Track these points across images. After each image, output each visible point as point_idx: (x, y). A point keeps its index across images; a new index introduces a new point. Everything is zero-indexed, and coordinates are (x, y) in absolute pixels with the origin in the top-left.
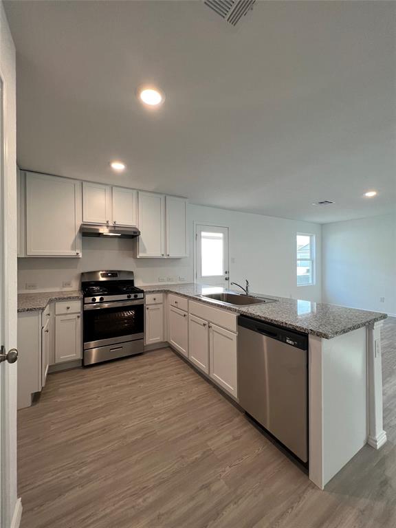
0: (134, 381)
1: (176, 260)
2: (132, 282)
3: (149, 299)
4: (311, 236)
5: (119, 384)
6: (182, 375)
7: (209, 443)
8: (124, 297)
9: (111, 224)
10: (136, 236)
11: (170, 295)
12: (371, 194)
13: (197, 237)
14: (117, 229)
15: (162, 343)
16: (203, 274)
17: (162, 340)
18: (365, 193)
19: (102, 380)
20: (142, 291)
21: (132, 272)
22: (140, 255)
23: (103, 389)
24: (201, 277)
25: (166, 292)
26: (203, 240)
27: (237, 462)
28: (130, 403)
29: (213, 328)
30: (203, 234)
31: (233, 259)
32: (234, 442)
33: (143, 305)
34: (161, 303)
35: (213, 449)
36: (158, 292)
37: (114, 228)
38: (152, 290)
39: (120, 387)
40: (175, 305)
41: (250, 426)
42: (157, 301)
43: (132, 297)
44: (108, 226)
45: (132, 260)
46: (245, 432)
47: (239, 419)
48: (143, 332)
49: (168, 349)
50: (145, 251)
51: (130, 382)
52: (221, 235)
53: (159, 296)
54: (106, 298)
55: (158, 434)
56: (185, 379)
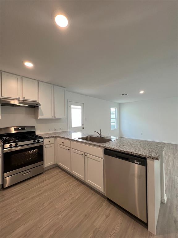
0: (40, 192)
1: (59, 119)
2: (34, 132)
3: (46, 141)
4: (115, 108)
5: (31, 197)
6: (69, 182)
7: (95, 224)
8: (32, 142)
9: (21, 99)
10: (38, 106)
11: (58, 139)
12: (142, 92)
13: (69, 108)
14: (25, 102)
15: (53, 165)
16: (73, 126)
17: (54, 163)
18: (140, 91)
19: (18, 195)
20: (42, 138)
21: (34, 127)
22: (40, 117)
23: (20, 202)
24: (71, 128)
25: (56, 137)
26: (72, 109)
27: (113, 232)
28: (41, 208)
29: (87, 156)
30: (72, 106)
31: (86, 118)
32: (107, 219)
33: (43, 145)
34: (53, 143)
35: (98, 228)
36: (52, 137)
37: (24, 102)
38: (48, 136)
39: (32, 198)
40: (62, 144)
41: (112, 206)
42: (50, 143)
43: (36, 141)
44: (19, 100)
45: (34, 120)
46: (110, 211)
47: (105, 204)
48: (43, 160)
49: (57, 167)
50: (43, 115)
51: (38, 194)
52: (80, 107)
53: (52, 140)
54: (19, 144)
55: (64, 226)
56: (70, 185)
